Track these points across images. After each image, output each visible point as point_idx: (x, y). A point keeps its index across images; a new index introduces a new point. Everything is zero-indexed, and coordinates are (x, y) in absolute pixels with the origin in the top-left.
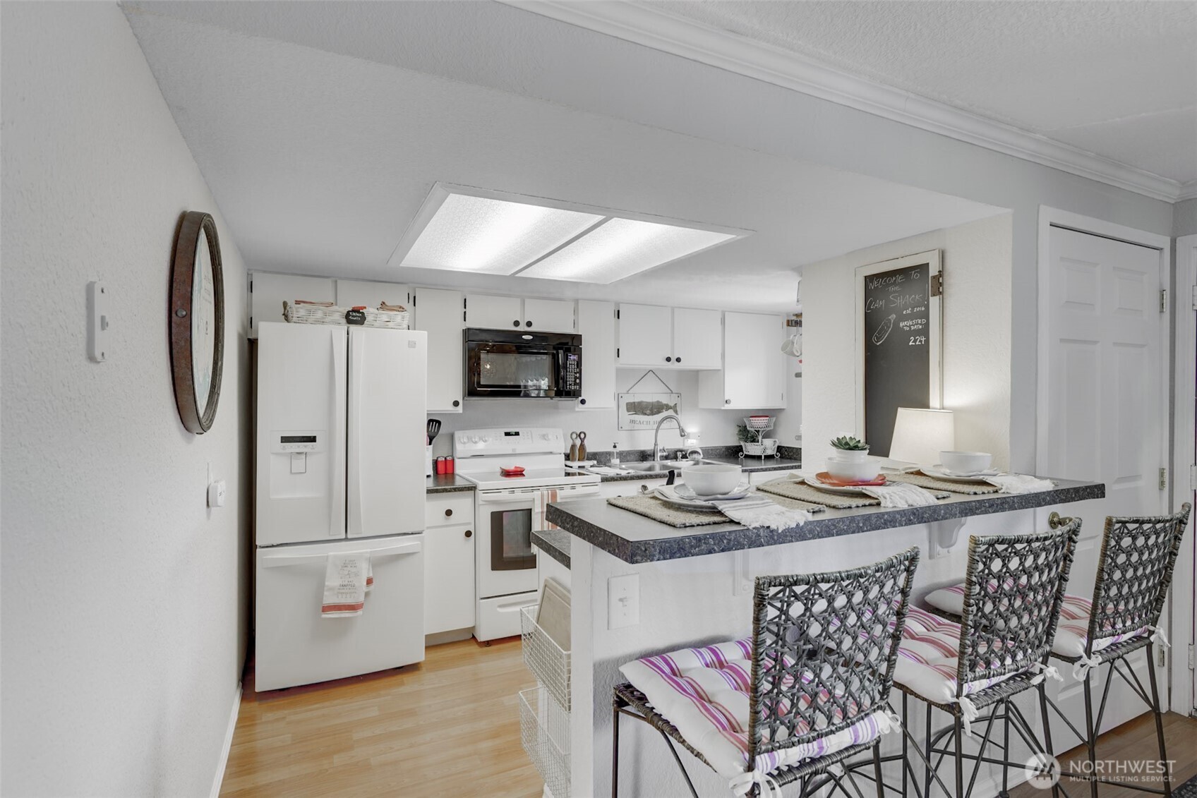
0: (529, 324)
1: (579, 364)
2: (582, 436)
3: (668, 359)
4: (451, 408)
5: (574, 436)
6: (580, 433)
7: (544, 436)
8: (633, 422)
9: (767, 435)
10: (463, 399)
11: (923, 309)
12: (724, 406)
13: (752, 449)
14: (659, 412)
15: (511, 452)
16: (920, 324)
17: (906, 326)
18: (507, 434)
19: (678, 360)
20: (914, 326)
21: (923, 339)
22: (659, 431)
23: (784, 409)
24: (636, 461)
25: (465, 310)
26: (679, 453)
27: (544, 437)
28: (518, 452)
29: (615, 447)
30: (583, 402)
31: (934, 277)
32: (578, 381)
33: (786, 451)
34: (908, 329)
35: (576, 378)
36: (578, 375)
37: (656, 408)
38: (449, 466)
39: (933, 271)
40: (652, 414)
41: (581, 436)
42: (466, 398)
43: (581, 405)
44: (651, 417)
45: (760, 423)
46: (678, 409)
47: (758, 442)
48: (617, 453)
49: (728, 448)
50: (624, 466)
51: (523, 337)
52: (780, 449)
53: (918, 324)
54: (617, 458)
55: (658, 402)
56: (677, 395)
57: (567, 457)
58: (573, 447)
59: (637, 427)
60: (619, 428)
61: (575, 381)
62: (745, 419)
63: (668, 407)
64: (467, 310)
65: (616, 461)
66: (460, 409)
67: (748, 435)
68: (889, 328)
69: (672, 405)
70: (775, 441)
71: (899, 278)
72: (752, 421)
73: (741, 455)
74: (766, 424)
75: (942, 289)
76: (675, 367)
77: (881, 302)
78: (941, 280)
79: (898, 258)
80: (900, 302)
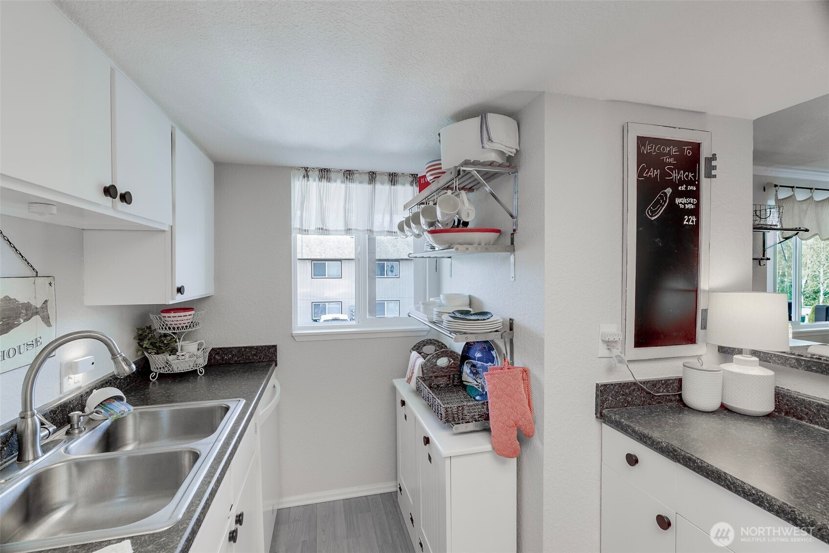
9: (188, 337)
11: (695, 189)
12: (173, 299)
13: (167, 363)
14: (9, 327)
16: (693, 204)
17: (681, 203)
19: (126, 197)
20: (688, 204)
21: (695, 220)
23: (210, 297)
26: (76, 416)
31: (706, 160)
33: (218, 354)
34: (682, 206)
45: (181, 319)
46: (51, 312)
47: (178, 350)
52: (212, 353)
53: (690, 203)
55: (6, 299)
56: (47, 281)
62: (150, 318)
67: (156, 341)
68: (665, 202)
69: (39, 305)
70: (201, 345)
71: (674, 150)
72: (167, 319)
73: (153, 378)
74: (190, 321)
75: (713, 172)
76: (110, 213)
77: (655, 171)
78: (714, 163)
79: (675, 128)
80: (675, 176)
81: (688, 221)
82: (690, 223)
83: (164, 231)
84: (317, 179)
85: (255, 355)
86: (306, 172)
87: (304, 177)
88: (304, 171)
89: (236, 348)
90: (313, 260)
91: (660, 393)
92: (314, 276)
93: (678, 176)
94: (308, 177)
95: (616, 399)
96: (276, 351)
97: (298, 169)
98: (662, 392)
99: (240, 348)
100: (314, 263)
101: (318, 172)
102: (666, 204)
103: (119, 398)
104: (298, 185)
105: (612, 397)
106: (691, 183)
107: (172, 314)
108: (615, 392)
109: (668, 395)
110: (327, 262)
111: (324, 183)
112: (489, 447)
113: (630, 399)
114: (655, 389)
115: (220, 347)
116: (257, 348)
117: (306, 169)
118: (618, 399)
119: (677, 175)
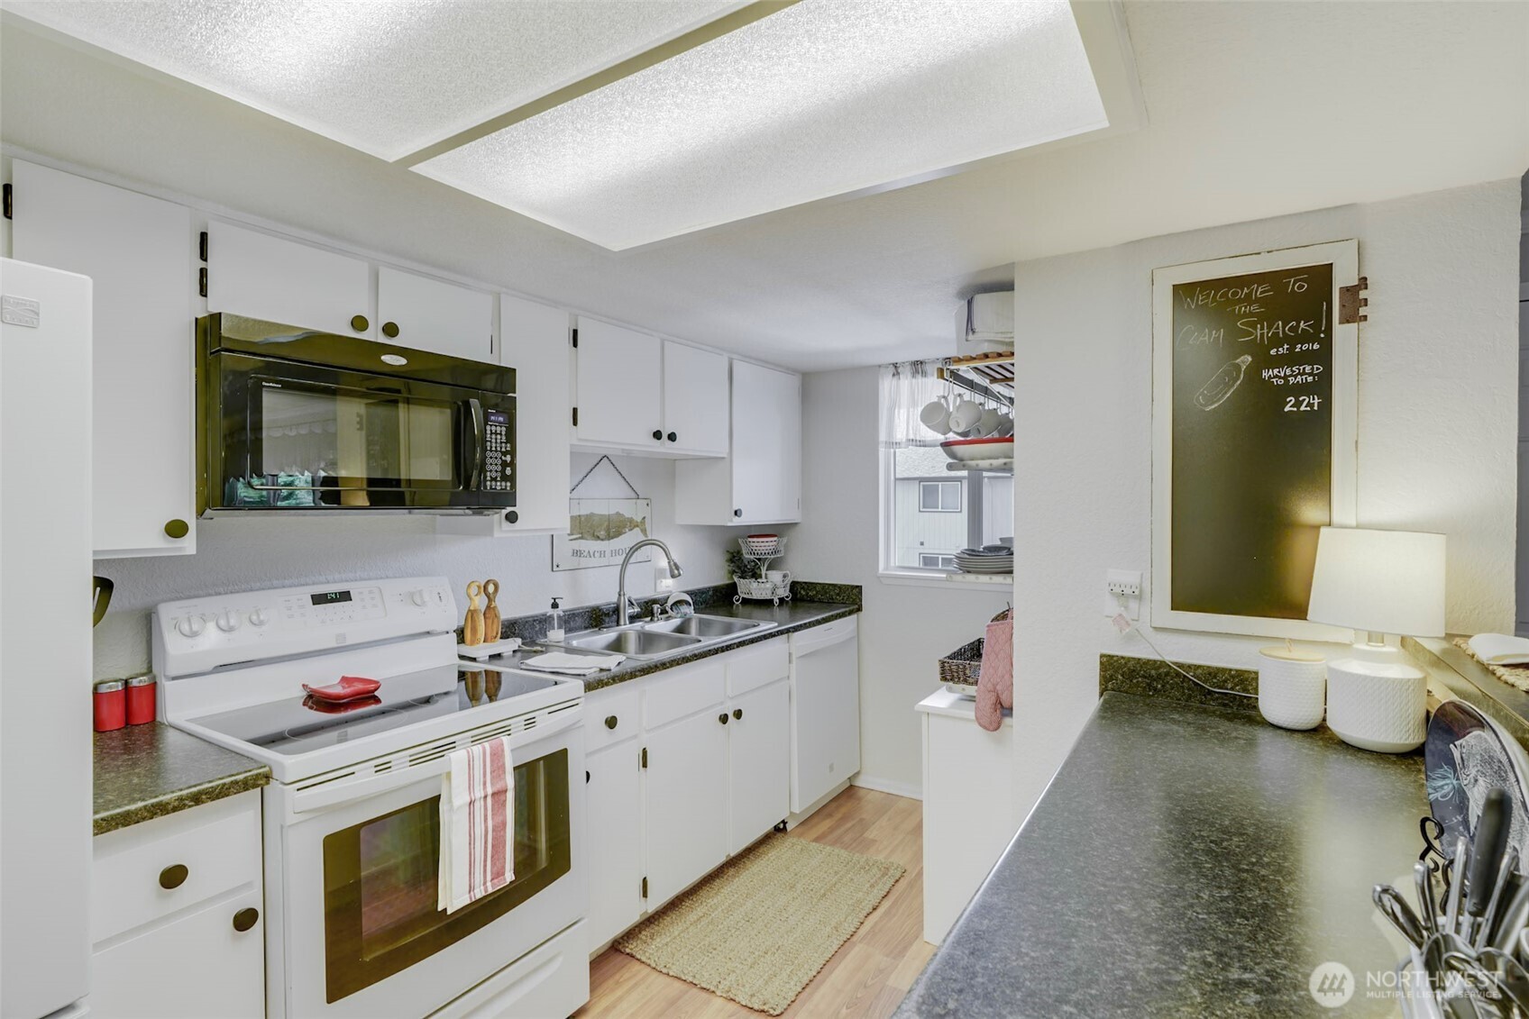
0: (391, 329)
1: (511, 436)
2: (491, 588)
3: (657, 435)
4: (157, 543)
5: (474, 590)
6: (488, 582)
7: (412, 595)
8: (577, 553)
9: (772, 566)
10: (200, 513)
11: (1318, 346)
12: (731, 521)
13: (751, 588)
14: (618, 534)
15: (334, 644)
16: (1311, 374)
17: (1276, 376)
18: (319, 599)
19: (672, 437)
20: (1295, 377)
21: (1317, 401)
22: (630, 568)
23: (795, 524)
24: (586, 628)
25: (202, 264)
26: (656, 607)
27: (413, 599)
28: (349, 642)
29: (555, 606)
30: (512, 518)
31: (1346, 291)
32: (508, 471)
33: (803, 588)
34: (1281, 382)
35: (504, 464)
36: (508, 458)
37: (613, 528)
38: (139, 704)
39: (1343, 278)
40: (609, 537)
41: (489, 590)
42: (208, 512)
43: (506, 525)
44: (607, 542)
45: (764, 545)
46: (648, 526)
47: (761, 577)
48: (559, 617)
49: (716, 589)
50: (575, 643)
51: (383, 358)
52: (794, 585)
53: (1304, 373)
54: (560, 627)
55: (618, 513)
56: (645, 502)
57: (461, 635)
58: (472, 614)
59: (584, 562)
60: (554, 567)
61: (503, 471)
62: (740, 541)
63: (631, 524)
64: (211, 266)
65: (557, 635)
66: (188, 545)
67: (742, 565)
68: (1236, 379)
69: (639, 520)
70: (785, 576)
71: (1260, 290)
72: (752, 544)
73: (737, 601)
74: (772, 548)
75: (1362, 311)
76: (662, 450)
77: (1214, 332)
78: (1363, 294)
79: (1259, 253)
80: (1262, 334)
81: (1298, 404)
82: (1302, 408)
83: (723, 458)
84: (909, 376)
85: (838, 594)
86: (896, 368)
87: (894, 375)
88: (893, 368)
89: (820, 584)
90: (921, 480)
91: (1227, 689)
92: (924, 507)
93: (1268, 333)
94: (898, 373)
95: (1131, 681)
96: (861, 593)
97: (887, 366)
98: (1232, 689)
99: (823, 585)
100: (924, 486)
101: (909, 367)
102: (1239, 382)
103: (687, 603)
104: (886, 384)
105: (1122, 676)
106: (1306, 337)
107: (755, 540)
108: (1129, 669)
109: (1245, 697)
110: (940, 483)
111: (920, 379)
112: (972, 715)
113: (1159, 686)
114: (1215, 681)
115: (807, 581)
116: (840, 587)
117: (895, 366)
118: (1135, 681)
119: (1265, 331)
